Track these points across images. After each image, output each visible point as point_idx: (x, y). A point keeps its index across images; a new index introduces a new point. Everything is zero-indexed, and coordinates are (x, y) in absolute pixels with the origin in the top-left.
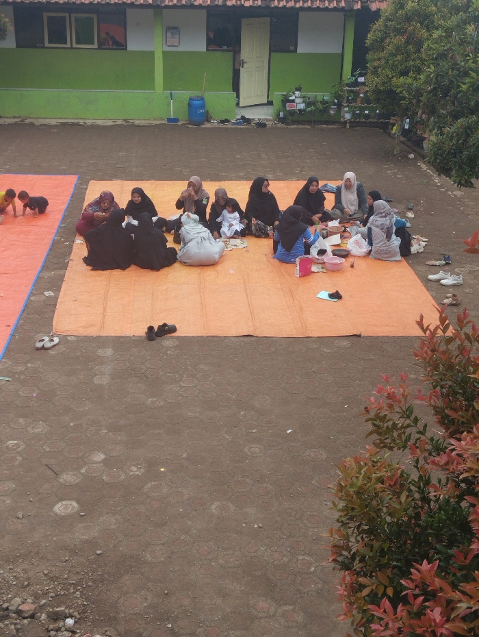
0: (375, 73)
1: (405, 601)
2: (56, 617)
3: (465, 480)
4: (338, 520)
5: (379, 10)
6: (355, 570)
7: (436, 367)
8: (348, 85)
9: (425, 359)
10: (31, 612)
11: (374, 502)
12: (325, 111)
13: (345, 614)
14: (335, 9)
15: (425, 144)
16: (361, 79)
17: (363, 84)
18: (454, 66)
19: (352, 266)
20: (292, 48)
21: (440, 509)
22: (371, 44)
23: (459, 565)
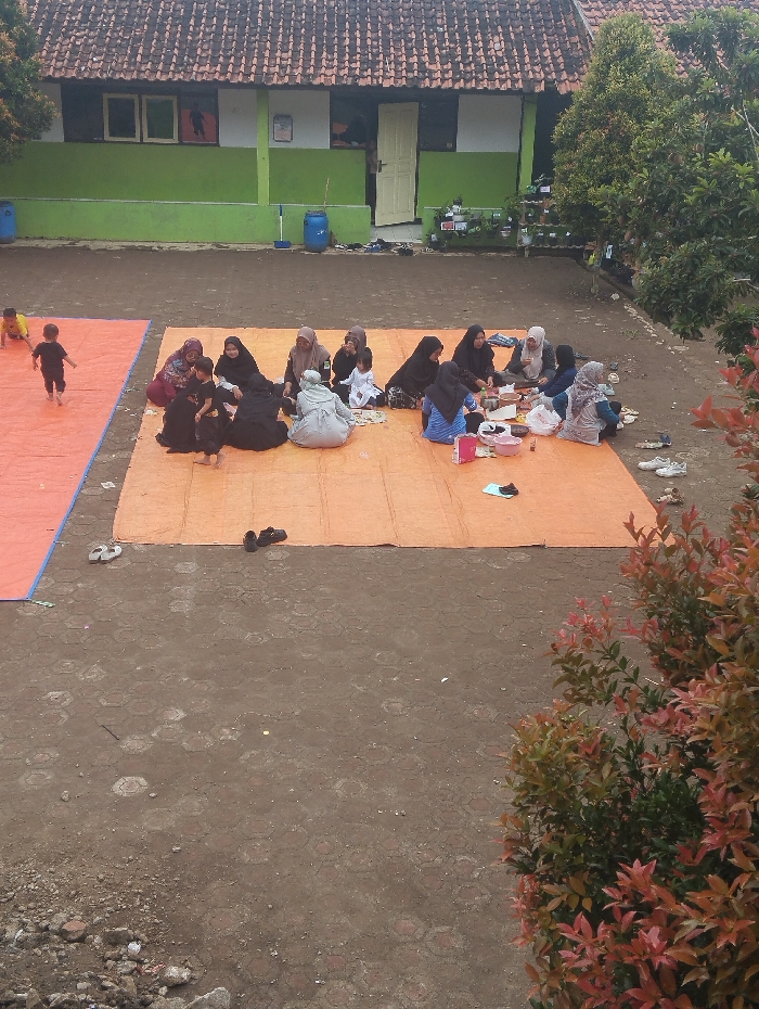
0: (565, 180)
1: (609, 917)
2: (115, 941)
3: (693, 747)
4: (514, 804)
5: (571, 93)
6: (538, 874)
7: (651, 588)
8: (528, 197)
9: (637, 575)
10: (80, 933)
11: (565, 778)
12: (495, 233)
13: (524, 936)
14: (509, 92)
15: (637, 282)
16: (547, 189)
17: (548, 195)
18: (676, 170)
19: (532, 449)
20: (450, 145)
21: (658, 787)
22: (561, 141)
23: (686, 867)
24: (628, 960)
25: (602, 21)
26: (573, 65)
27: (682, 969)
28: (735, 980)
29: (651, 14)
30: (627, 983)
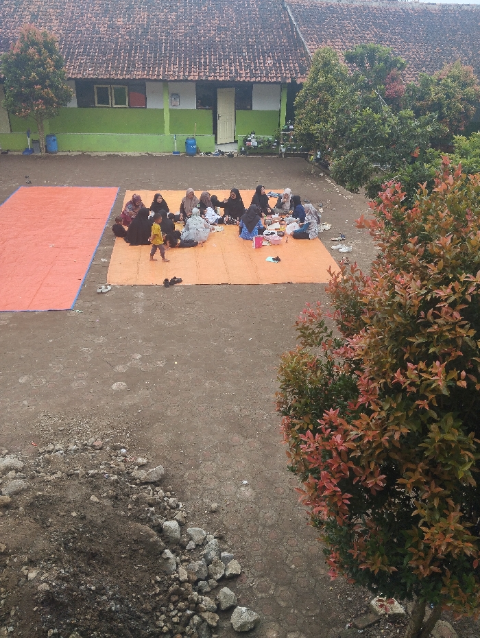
0: (299, 123)
1: (320, 432)
2: (115, 448)
3: (355, 362)
4: (280, 387)
5: (301, 84)
6: (290, 415)
7: (338, 297)
8: (283, 130)
9: (332, 292)
10: (100, 446)
11: (302, 376)
12: (269, 147)
13: (285, 440)
14: (274, 83)
15: (331, 167)
16: (291, 127)
17: (293, 130)
18: (348, 117)
19: (286, 242)
20: (249, 107)
21: (340, 379)
22: (297, 104)
23: (351, 410)
24: (328, 448)
25: (315, 51)
26: (303, 71)
27: (350, 451)
28: (371, 455)
29: (337, 47)
30: (327, 457)
